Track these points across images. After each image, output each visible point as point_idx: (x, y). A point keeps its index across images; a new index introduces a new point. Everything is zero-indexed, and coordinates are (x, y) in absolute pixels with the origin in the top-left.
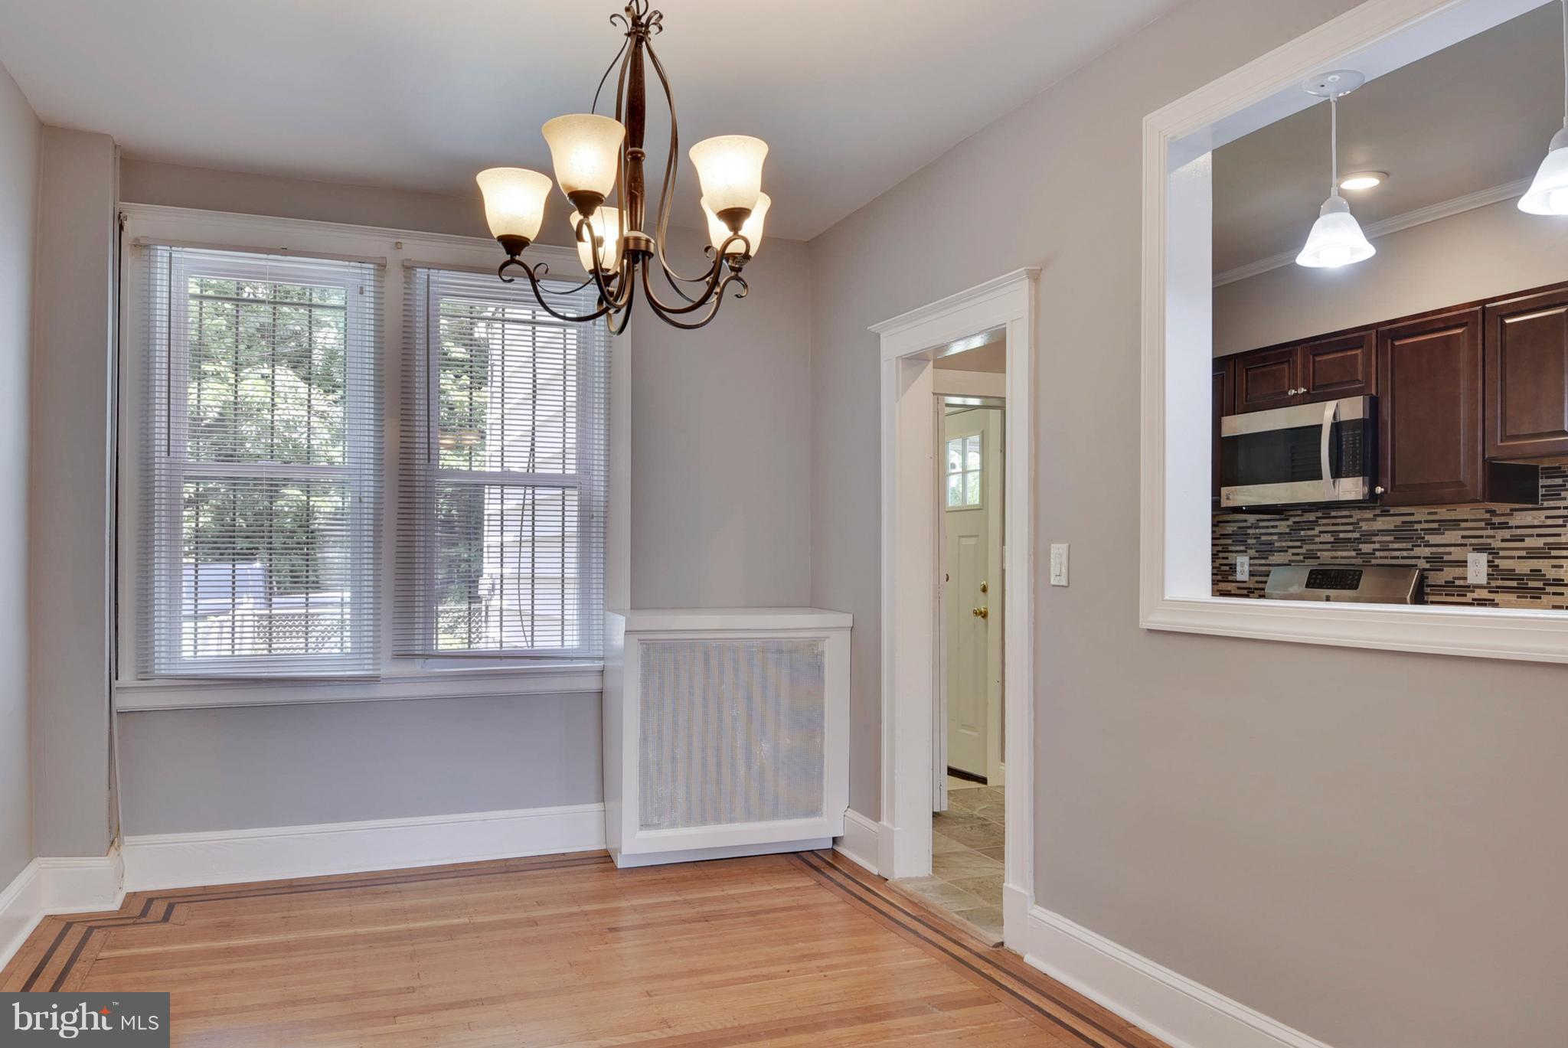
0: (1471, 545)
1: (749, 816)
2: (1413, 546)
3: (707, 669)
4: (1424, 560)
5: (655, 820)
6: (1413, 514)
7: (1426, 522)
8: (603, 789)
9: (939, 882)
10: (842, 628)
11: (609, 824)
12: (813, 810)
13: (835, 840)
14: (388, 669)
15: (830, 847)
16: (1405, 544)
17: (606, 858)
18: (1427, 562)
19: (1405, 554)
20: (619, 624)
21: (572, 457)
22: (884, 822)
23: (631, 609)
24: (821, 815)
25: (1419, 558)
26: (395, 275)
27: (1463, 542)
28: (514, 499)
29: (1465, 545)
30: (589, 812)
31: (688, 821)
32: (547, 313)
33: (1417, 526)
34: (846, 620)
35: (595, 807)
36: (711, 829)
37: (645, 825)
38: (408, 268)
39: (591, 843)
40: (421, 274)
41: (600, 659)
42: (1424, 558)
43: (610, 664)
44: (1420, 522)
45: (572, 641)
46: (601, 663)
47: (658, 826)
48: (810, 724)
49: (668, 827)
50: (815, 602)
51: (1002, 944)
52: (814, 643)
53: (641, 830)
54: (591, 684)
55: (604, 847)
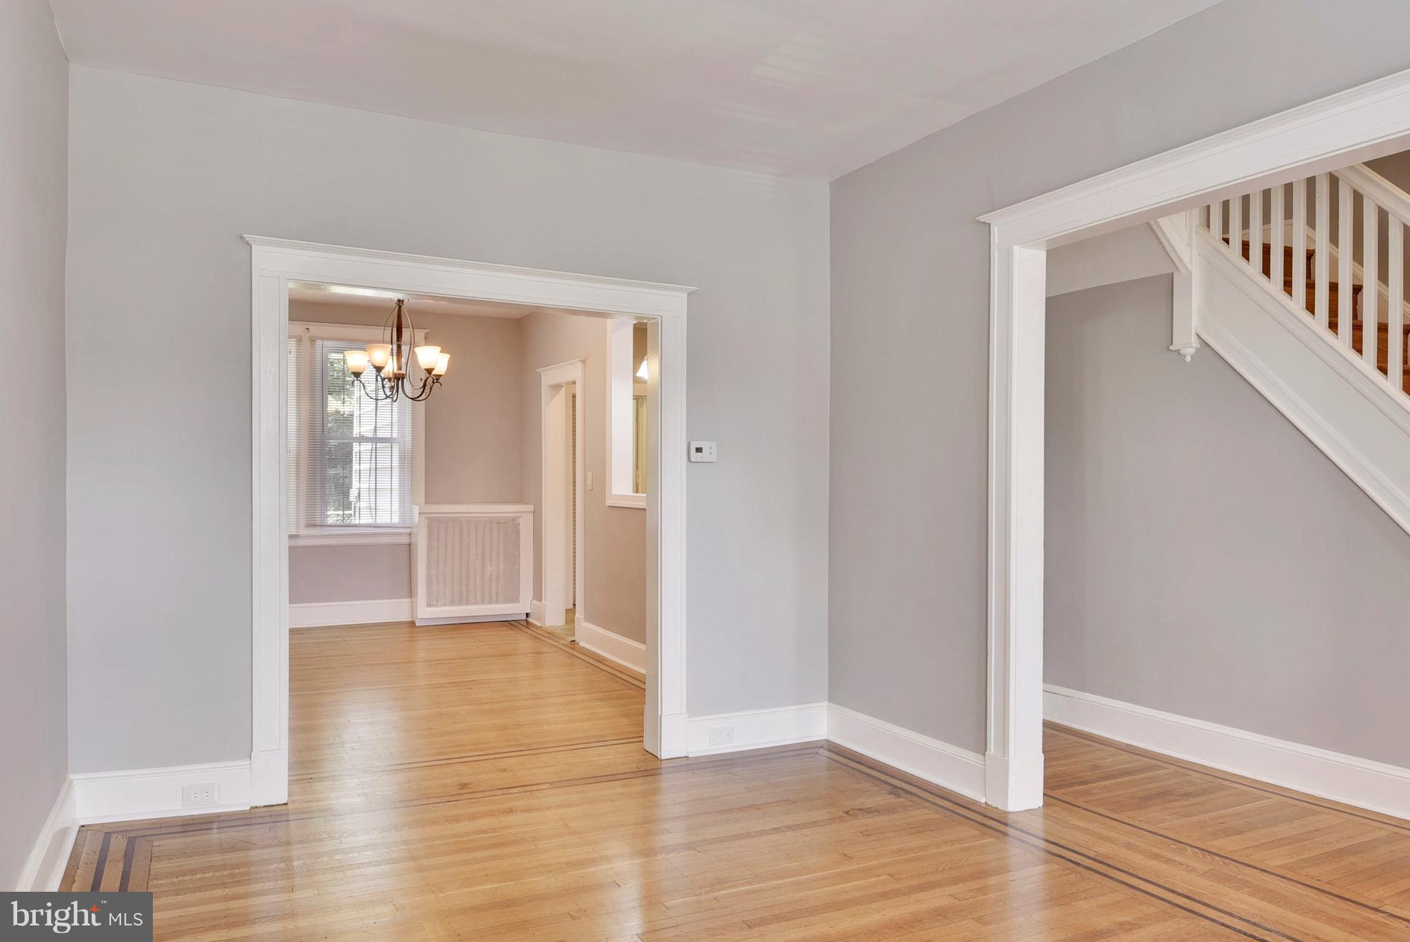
1: (483, 602)
3: (461, 533)
5: (435, 603)
8: (411, 593)
9: (567, 627)
10: (530, 512)
11: (413, 609)
12: (515, 599)
13: (527, 615)
14: (303, 532)
15: (525, 618)
17: (413, 623)
20: (416, 509)
21: (395, 428)
22: (543, 601)
23: (426, 503)
24: (519, 602)
26: (306, 342)
28: (367, 447)
30: (405, 602)
31: (452, 604)
32: (368, 397)
34: (531, 508)
35: (409, 600)
36: (464, 607)
37: (429, 605)
38: (313, 341)
39: (405, 617)
40: (319, 343)
41: (409, 528)
43: (414, 530)
45: (396, 520)
46: (410, 530)
47: (436, 606)
48: (513, 560)
49: (442, 606)
50: (521, 501)
51: (574, 641)
52: (514, 519)
53: (427, 607)
54: (405, 540)
55: (411, 619)
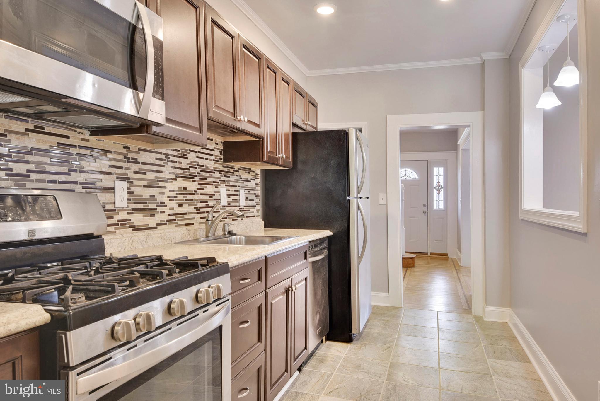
0: (116, 174)
2: (69, 170)
4: (81, 186)
6: (68, 137)
7: (80, 147)
16: (62, 168)
18: (83, 188)
19: (63, 178)
25: (76, 183)
27: (109, 171)
29: (111, 174)
33: (72, 150)
42: (81, 183)
44: (75, 146)
